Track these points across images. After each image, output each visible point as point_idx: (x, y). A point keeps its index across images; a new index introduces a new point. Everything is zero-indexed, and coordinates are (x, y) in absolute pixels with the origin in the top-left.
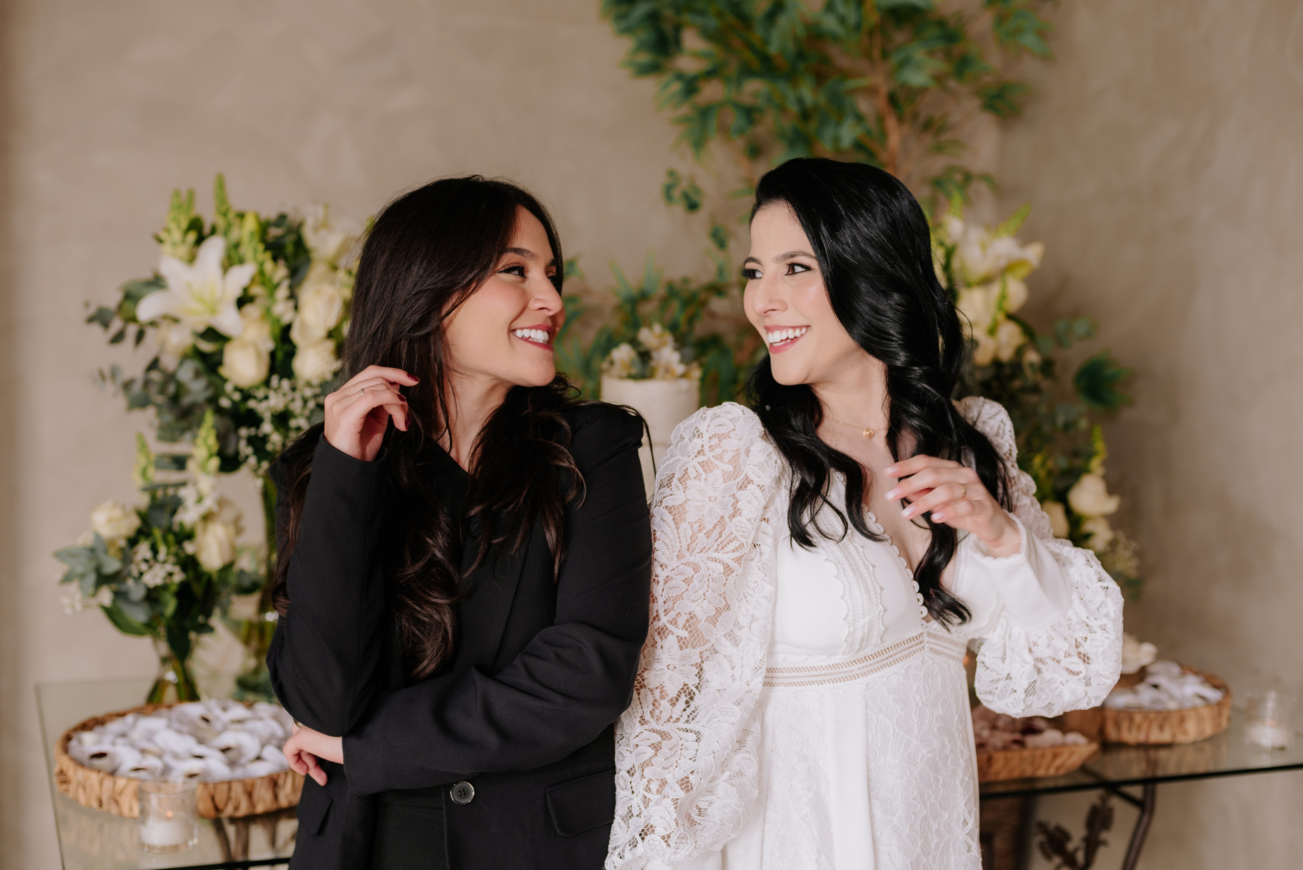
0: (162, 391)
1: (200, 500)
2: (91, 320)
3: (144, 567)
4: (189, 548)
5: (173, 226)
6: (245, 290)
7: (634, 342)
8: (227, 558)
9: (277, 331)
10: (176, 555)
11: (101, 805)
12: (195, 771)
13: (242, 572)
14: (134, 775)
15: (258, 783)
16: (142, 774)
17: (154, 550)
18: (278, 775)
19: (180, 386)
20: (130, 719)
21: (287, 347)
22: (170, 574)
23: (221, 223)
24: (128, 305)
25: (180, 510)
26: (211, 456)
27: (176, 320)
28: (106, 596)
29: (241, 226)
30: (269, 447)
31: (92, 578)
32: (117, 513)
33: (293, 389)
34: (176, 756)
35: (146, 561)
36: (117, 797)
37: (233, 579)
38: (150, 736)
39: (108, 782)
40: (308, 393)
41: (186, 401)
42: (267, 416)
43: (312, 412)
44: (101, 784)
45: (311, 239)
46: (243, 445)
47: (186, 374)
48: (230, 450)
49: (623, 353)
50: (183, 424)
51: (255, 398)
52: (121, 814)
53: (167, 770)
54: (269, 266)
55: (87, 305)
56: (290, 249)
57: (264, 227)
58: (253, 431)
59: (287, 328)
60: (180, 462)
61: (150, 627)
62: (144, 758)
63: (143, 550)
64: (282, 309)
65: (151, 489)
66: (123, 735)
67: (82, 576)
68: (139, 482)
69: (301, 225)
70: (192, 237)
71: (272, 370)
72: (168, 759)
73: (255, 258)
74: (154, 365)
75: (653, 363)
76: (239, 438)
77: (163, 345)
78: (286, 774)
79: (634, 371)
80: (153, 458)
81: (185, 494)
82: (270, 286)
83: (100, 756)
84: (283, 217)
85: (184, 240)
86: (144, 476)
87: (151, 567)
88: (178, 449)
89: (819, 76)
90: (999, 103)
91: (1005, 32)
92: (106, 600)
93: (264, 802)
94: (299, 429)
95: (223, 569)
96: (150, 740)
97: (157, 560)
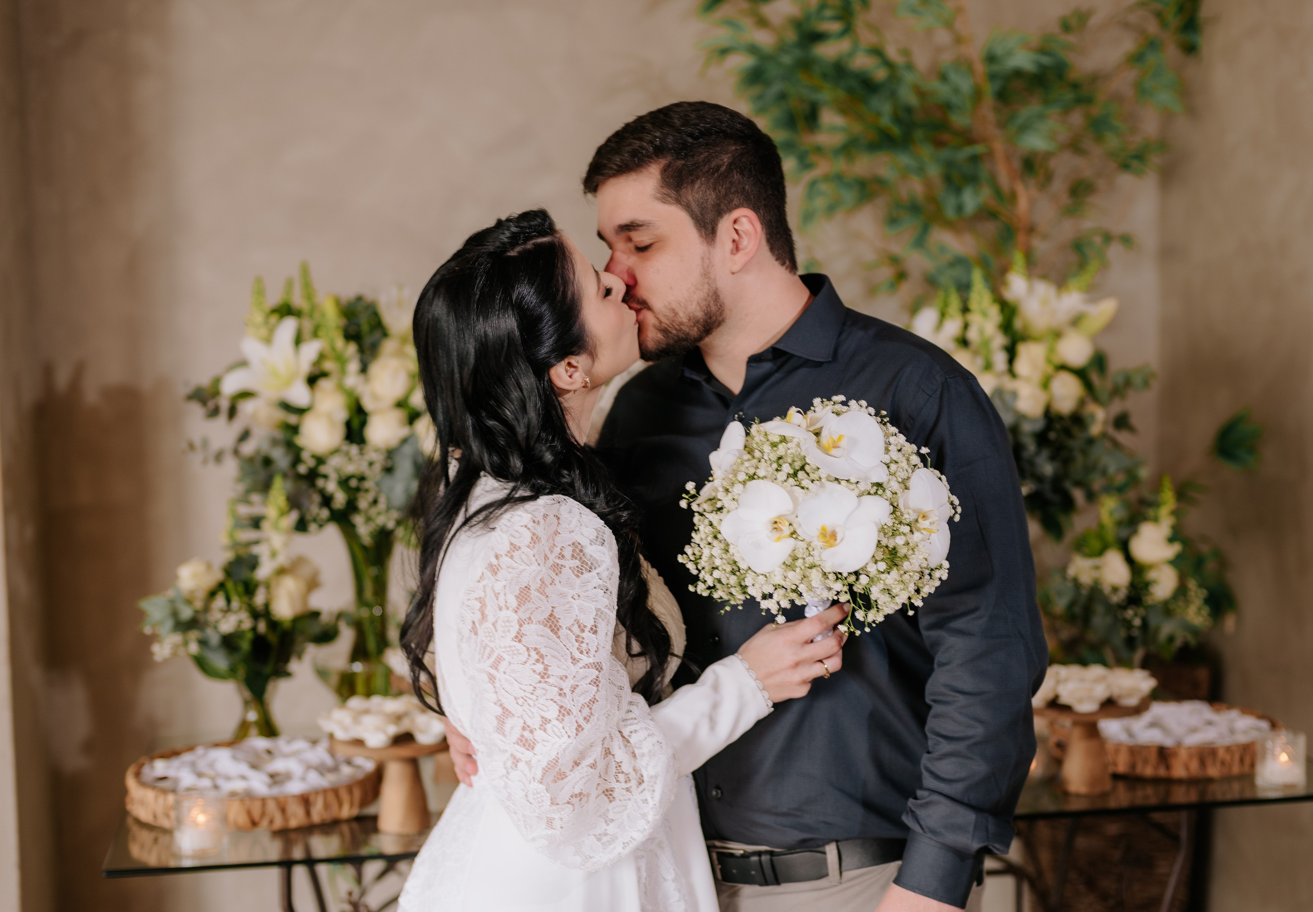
1: (274, 554)
2: (190, 398)
3: (220, 615)
4: (259, 599)
5: (257, 311)
6: (316, 365)
8: (299, 609)
9: (350, 402)
10: (249, 605)
11: (155, 817)
15: (292, 800)
17: (228, 600)
20: (200, 751)
21: (360, 416)
22: (240, 622)
23: (306, 307)
25: (258, 566)
26: (281, 516)
28: (193, 644)
30: (336, 505)
31: (169, 623)
32: (203, 570)
33: (362, 454)
34: (228, 778)
35: (221, 610)
37: (307, 629)
38: (212, 764)
39: (161, 799)
44: (156, 798)
45: (386, 317)
51: (326, 462)
53: (216, 787)
54: (339, 345)
56: (366, 328)
59: (359, 398)
60: (256, 523)
61: (232, 673)
62: (200, 780)
63: (220, 602)
64: (354, 382)
65: (236, 547)
66: (191, 763)
67: (161, 624)
68: (228, 541)
69: (377, 305)
70: (274, 319)
71: (346, 438)
72: (220, 780)
73: (329, 336)
74: (245, 436)
77: (254, 417)
80: (238, 520)
81: (261, 551)
82: (342, 361)
83: (164, 778)
84: (359, 299)
85: (266, 322)
86: (231, 536)
87: (224, 617)
88: (256, 510)
89: (939, 144)
90: (1135, 163)
91: (1141, 91)
92: (194, 648)
93: (297, 817)
94: (367, 491)
95: (297, 620)
96: (211, 767)
97: (230, 610)
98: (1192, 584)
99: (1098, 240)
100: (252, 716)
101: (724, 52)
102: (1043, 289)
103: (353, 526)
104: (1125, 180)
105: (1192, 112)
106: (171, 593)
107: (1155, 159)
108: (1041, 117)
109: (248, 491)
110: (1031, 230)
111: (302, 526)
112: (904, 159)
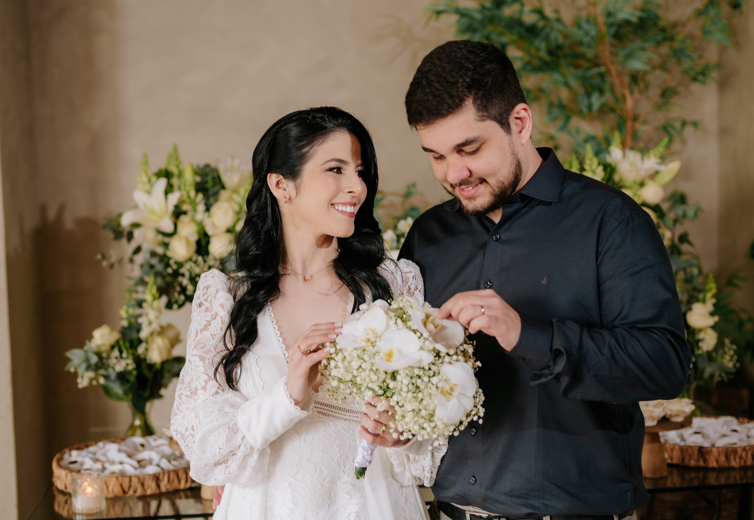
1: (150, 323)
3: (116, 361)
4: (141, 350)
5: (143, 174)
6: (178, 207)
7: (395, 228)
8: (165, 357)
9: (200, 230)
10: (133, 354)
11: (66, 488)
15: (147, 477)
17: (121, 352)
18: (159, 474)
21: (205, 238)
22: (127, 365)
23: (175, 171)
25: (141, 330)
26: (154, 300)
31: (84, 366)
32: (107, 331)
33: (205, 261)
34: (112, 463)
35: (116, 358)
38: (106, 452)
39: (69, 477)
44: (66, 477)
45: (223, 176)
49: (389, 236)
51: (184, 266)
53: (104, 469)
54: (193, 193)
56: (210, 184)
60: (140, 304)
61: (124, 395)
63: (116, 352)
64: (201, 217)
65: (129, 317)
67: (79, 365)
68: (126, 315)
71: (196, 252)
72: (107, 465)
74: (138, 250)
77: (144, 239)
81: (142, 320)
82: (194, 204)
83: (74, 462)
84: (207, 166)
85: (150, 181)
86: (127, 312)
87: (118, 362)
88: (140, 296)
89: (577, 67)
90: (701, 77)
91: (705, 33)
92: (102, 381)
93: (151, 488)
95: (163, 363)
96: (105, 455)
97: (121, 357)
98: (727, 341)
99: (678, 125)
100: (138, 422)
101: (439, 13)
102: (633, 156)
104: (695, 87)
105: (737, 45)
106: (86, 348)
107: (714, 74)
108: (643, 49)
109: (136, 285)
110: (635, 118)
111: (169, 306)
112: (556, 76)
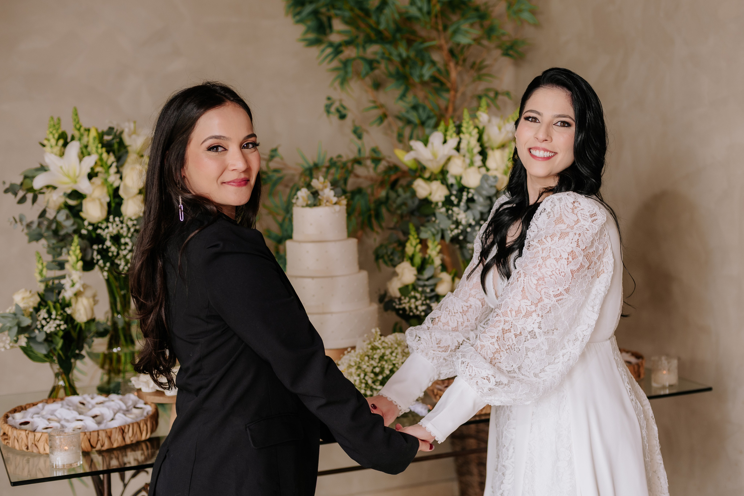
0: (48, 228)
1: (73, 285)
2: (6, 191)
3: (44, 322)
4: (68, 311)
5: (51, 136)
6: (92, 169)
7: (309, 186)
8: (90, 317)
9: (111, 192)
10: (62, 315)
11: (27, 448)
12: (79, 427)
13: (98, 323)
14: (45, 431)
16: (49, 430)
17: (49, 313)
18: (124, 427)
19: (58, 224)
20: (40, 405)
21: (117, 200)
22: (59, 326)
23: (77, 134)
24: (28, 181)
25: (63, 291)
26: (78, 261)
27: (55, 188)
28: (23, 341)
29: (88, 135)
30: (110, 254)
31: (16, 329)
32: (28, 294)
34: (68, 421)
35: (45, 319)
36: (36, 443)
37: (93, 328)
38: (52, 413)
39: (31, 436)
40: (130, 223)
41: (62, 233)
42: (108, 238)
43: (132, 235)
44: (27, 437)
45: (127, 140)
46: (95, 253)
47: (62, 217)
48: (89, 258)
49: (303, 193)
50: (62, 244)
51: (101, 228)
52: (39, 453)
54: (105, 155)
55: (4, 183)
56: (116, 146)
57: (101, 135)
58: (100, 246)
59: (117, 189)
60: (61, 266)
61: (48, 357)
62: (50, 423)
63: (43, 313)
64: (114, 179)
65: (45, 281)
66: (38, 413)
67: (10, 328)
68: (39, 278)
69: (122, 133)
70: (61, 142)
71: (109, 213)
72: (63, 422)
73: (97, 152)
74: (43, 214)
75: (320, 197)
76: (93, 250)
77: (48, 202)
78: (129, 426)
79: (309, 202)
80: (45, 264)
81: (65, 282)
82: (106, 166)
83: (27, 423)
84: (111, 129)
86: (42, 274)
87: (48, 322)
88: (62, 258)
92: (23, 343)
93: (117, 442)
94: (126, 244)
95: (88, 323)
96: (52, 414)
97: (51, 318)
100: (61, 383)
103: (118, 265)
